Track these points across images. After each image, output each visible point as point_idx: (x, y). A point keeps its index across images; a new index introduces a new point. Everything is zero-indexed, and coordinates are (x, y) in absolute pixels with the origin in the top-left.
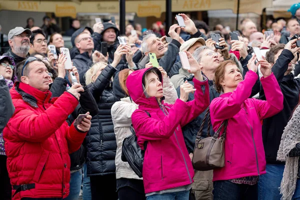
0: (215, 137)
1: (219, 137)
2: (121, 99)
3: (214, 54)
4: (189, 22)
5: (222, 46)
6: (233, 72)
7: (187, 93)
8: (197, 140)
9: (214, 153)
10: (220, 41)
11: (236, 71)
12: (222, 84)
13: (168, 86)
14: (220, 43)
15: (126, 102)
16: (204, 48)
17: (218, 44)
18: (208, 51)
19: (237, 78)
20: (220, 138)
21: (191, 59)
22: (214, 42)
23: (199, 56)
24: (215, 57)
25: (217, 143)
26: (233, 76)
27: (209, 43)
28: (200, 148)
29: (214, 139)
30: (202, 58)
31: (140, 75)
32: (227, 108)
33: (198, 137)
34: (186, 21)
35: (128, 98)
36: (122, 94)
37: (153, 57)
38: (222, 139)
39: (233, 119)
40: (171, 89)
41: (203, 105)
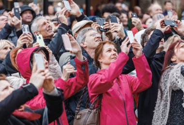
0: (91, 109)
1: (94, 108)
2: (12, 75)
3: (97, 35)
4: (74, 6)
5: (106, 29)
6: (110, 51)
7: (68, 74)
8: (77, 111)
9: (89, 123)
10: (104, 25)
11: (113, 51)
12: (100, 61)
13: (53, 63)
14: (104, 26)
15: (16, 77)
16: (89, 30)
17: (102, 27)
18: (92, 32)
19: (112, 57)
20: (95, 110)
21: (72, 42)
22: (99, 26)
23: (83, 36)
24: (98, 38)
25: (92, 114)
26: (109, 54)
27: (95, 26)
28: (78, 119)
29: (90, 110)
30: (86, 38)
31: (29, 53)
32: (100, 85)
33: (77, 108)
34: (72, 5)
35: (18, 73)
36: (12, 70)
37: (40, 38)
38: (97, 110)
39: (107, 93)
40: (56, 66)
41: (82, 82)
